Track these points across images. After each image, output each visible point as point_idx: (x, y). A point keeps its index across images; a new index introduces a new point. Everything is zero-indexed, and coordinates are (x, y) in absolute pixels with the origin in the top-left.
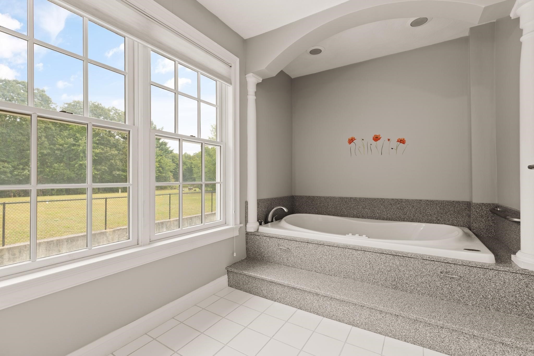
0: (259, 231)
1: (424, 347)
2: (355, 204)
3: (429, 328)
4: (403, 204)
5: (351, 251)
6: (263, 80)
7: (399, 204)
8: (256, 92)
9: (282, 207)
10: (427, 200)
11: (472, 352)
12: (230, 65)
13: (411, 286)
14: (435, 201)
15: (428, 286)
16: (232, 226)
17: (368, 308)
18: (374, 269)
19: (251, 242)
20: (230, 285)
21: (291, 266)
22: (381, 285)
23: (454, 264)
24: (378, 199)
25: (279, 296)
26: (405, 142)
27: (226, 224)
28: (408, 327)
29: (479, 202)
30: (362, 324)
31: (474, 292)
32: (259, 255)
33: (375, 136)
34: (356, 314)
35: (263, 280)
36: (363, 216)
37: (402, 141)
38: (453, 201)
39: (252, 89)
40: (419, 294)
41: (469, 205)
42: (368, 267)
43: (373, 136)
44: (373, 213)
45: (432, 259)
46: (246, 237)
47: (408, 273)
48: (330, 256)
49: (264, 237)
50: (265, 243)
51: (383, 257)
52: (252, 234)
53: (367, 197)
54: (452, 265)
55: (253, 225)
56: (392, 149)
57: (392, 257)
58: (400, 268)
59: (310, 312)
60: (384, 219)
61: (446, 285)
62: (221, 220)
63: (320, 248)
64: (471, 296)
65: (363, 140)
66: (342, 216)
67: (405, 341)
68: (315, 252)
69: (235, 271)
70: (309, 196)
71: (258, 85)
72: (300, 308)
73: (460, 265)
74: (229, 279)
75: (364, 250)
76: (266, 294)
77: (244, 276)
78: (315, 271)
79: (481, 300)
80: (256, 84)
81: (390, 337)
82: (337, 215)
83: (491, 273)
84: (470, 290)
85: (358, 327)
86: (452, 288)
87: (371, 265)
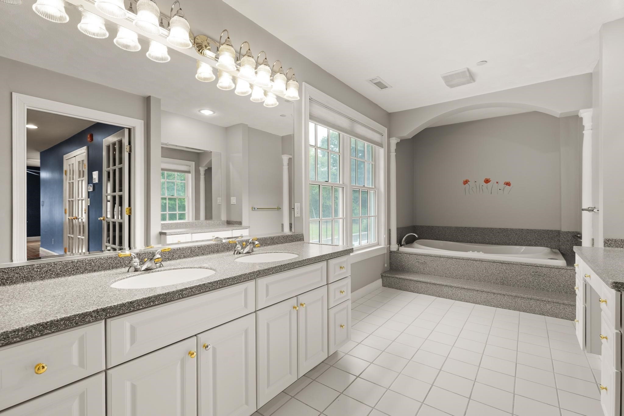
0: (399, 250)
1: (520, 311)
2: (469, 232)
3: (523, 300)
4: (509, 232)
5: (472, 261)
6: (401, 140)
7: (505, 232)
8: (396, 149)
9: (414, 234)
10: (528, 229)
11: (548, 311)
12: (382, 134)
13: (513, 282)
14: (534, 230)
15: (524, 281)
16: (383, 246)
17: (486, 292)
18: (488, 273)
19: (394, 258)
20: (384, 285)
21: (426, 273)
22: (493, 283)
23: (541, 267)
24: (488, 228)
25: (423, 290)
26: (510, 185)
27: (378, 244)
28: (511, 301)
29: (566, 230)
30: (482, 302)
31: (553, 283)
32: (400, 267)
33: (486, 179)
34: (478, 296)
35: (411, 280)
36: (475, 242)
37: (508, 184)
38: (548, 230)
39: (393, 147)
40: (519, 287)
41: (559, 232)
42: (485, 271)
43: (484, 179)
44: (484, 239)
45: (527, 265)
46: (390, 254)
47: (511, 274)
48: (457, 266)
49: (405, 254)
50: (406, 258)
51: (495, 264)
52: (394, 252)
53: (479, 227)
54: (539, 268)
55: (394, 247)
56: (500, 189)
57: (501, 264)
58: (506, 271)
59: (446, 298)
60: (492, 244)
61: (536, 280)
62: (376, 242)
63: (450, 260)
64: (551, 285)
65: (476, 182)
66: (457, 241)
67: (509, 309)
68: (445, 263)
69: (389, 275)
70: (429, 226)
71: (397, 144)
72: (439, 297)
73: (544, 267)
74: (383, 281)
75: (482, 261)
76: (413, 290)
77: (396, 279)
78: (445, 276)
79: (557, 288)
80: (396, 143)
81: (500, 308)
82: (454, 241)
83: (563, 271)
84: (550, 282)
85: (479, 304)
86: (539, 281)
87: (486, 270)
